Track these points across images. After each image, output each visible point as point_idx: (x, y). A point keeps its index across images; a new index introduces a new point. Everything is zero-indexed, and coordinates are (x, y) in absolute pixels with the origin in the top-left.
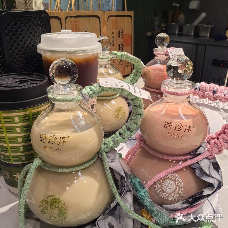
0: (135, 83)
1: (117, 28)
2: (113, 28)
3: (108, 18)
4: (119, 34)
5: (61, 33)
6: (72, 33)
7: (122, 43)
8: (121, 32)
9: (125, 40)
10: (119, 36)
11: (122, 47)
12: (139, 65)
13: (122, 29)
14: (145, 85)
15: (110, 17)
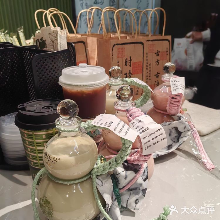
0: (144, 105)
1: (123, 56)
2: (118, 56)
3: (114, 46)
4: (126, 62)
5: (79, 67)
6: (88, 66)
7: (130, 71)
8: (129, 59)
9: (134, 68)
10: (126, 65)
11: (130, 75)
12: (147, 90)
13: (130, 57)
14: (154, 107)
15: (116, 46)
